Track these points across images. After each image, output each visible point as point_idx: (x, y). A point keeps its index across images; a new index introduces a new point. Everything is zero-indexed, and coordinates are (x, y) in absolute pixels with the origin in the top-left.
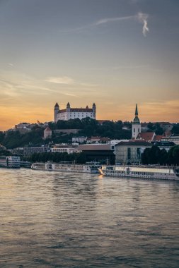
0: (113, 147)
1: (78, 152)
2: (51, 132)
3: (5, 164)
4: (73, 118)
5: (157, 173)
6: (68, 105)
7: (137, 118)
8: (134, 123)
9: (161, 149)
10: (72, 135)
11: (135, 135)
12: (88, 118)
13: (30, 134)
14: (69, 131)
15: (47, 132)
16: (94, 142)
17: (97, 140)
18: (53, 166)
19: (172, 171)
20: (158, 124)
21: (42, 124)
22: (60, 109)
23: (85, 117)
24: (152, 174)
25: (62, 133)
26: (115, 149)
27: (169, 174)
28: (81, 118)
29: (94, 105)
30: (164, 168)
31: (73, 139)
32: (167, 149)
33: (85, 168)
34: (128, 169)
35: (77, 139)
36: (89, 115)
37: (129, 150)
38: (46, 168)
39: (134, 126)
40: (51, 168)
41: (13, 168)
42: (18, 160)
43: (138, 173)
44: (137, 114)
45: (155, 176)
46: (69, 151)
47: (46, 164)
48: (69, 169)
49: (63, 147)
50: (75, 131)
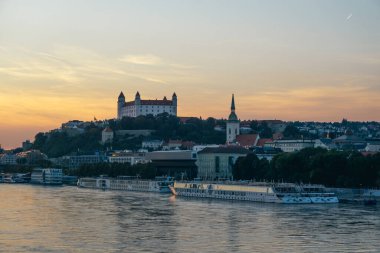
0: (194, 155)
1: (146, 161)
2: (112, 134)
3: (41, 180)
4: (144, 114)
5: (250, 193)
6: (138, 95)
7: (233, 114)
8: (230, 121)
9: (260, 158)
10: (142, 138)
11: (230, 138)
12: (165, 114)
13: (82, 136)
14: (137, 133)
15: (107, 134)
16: (173, 148)
17: (177, 145)
18: (108, 182)
19: (271, 191)
20: (264, 123)
21: (100, 122)
22: (127, 100)
23: (161, 112)
24: (243, 194)
25: (127, 135)
26: (198, 157)
27: (267, 194)
28: (155, 114)
29: (174, 95)
30: (261, 185)
31: (144, 144)
32: (269, 158)
33: (152, 185)
34: (210, 187)
35: (149, 144)
36: (167, 109)
37: (217, 159)
38: (98, 185)
39: (229, 126)
40: (104, 185)
41: (52, 185)
42: (60, 174)
43: (224, 192)
44: (233, 108)
45: (247, 197)
46: (134, 160)
47: (98, 180)
48: (130, 187)
49: (125, 155)
50: (146, 132)
